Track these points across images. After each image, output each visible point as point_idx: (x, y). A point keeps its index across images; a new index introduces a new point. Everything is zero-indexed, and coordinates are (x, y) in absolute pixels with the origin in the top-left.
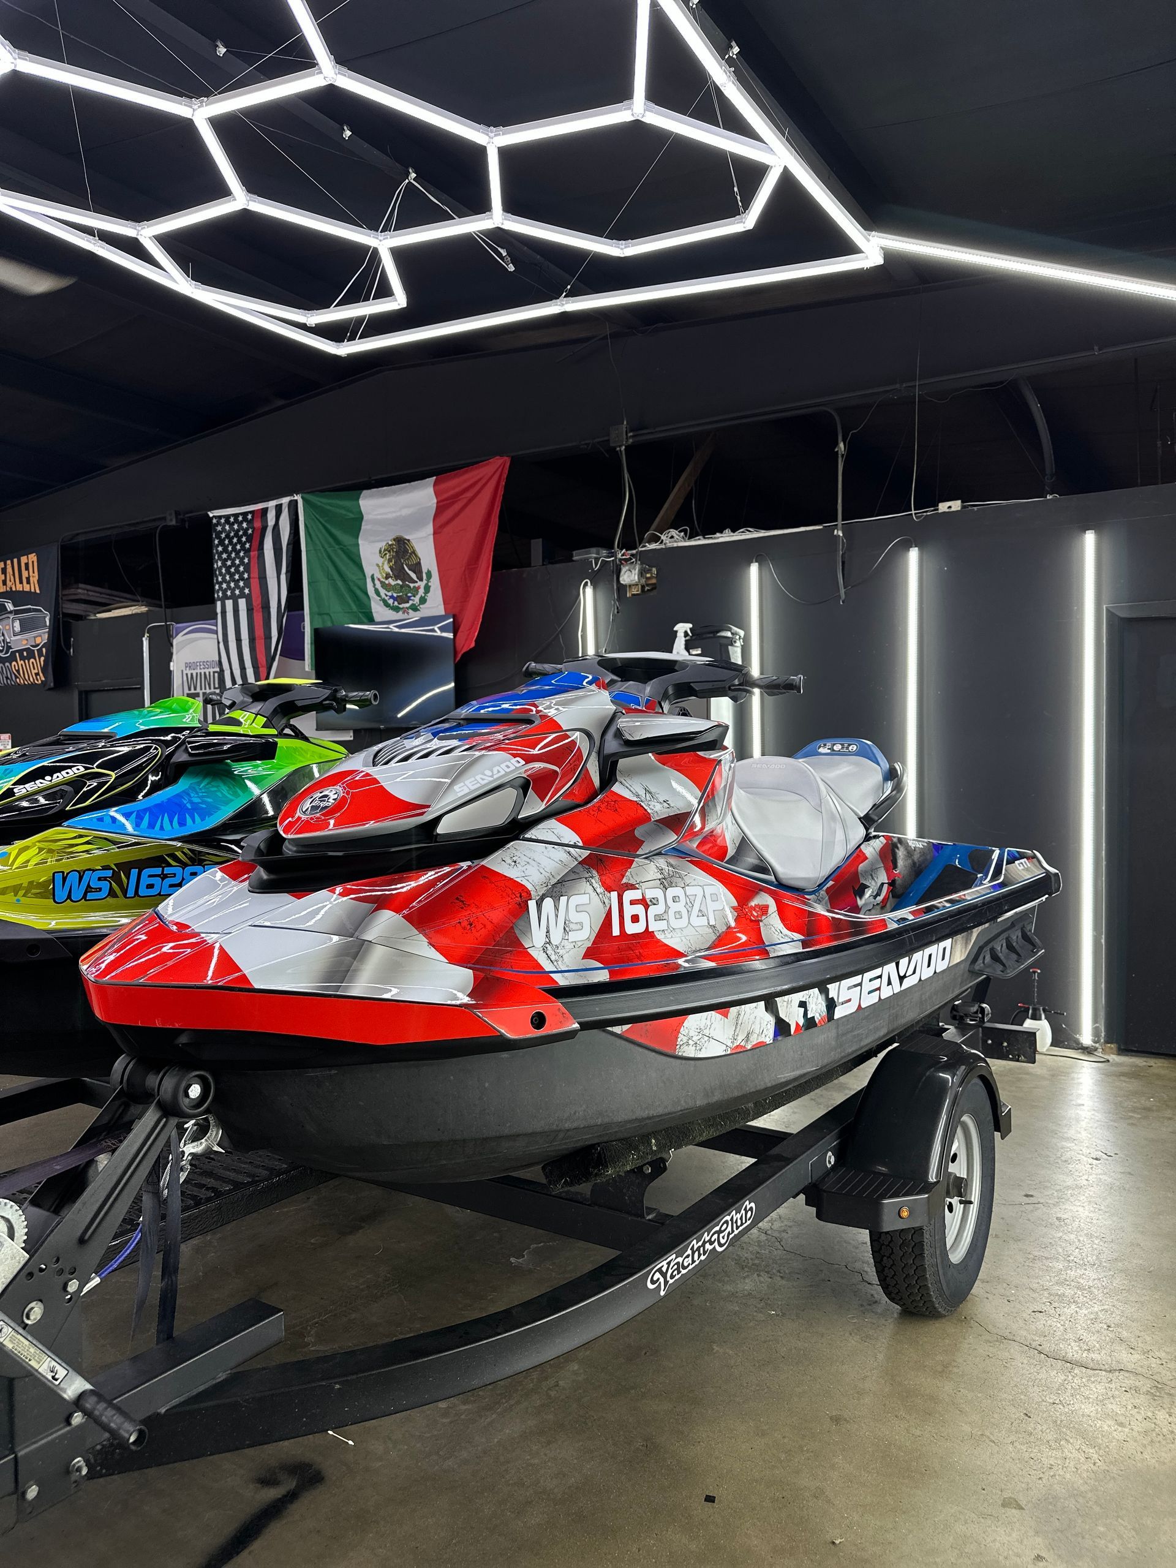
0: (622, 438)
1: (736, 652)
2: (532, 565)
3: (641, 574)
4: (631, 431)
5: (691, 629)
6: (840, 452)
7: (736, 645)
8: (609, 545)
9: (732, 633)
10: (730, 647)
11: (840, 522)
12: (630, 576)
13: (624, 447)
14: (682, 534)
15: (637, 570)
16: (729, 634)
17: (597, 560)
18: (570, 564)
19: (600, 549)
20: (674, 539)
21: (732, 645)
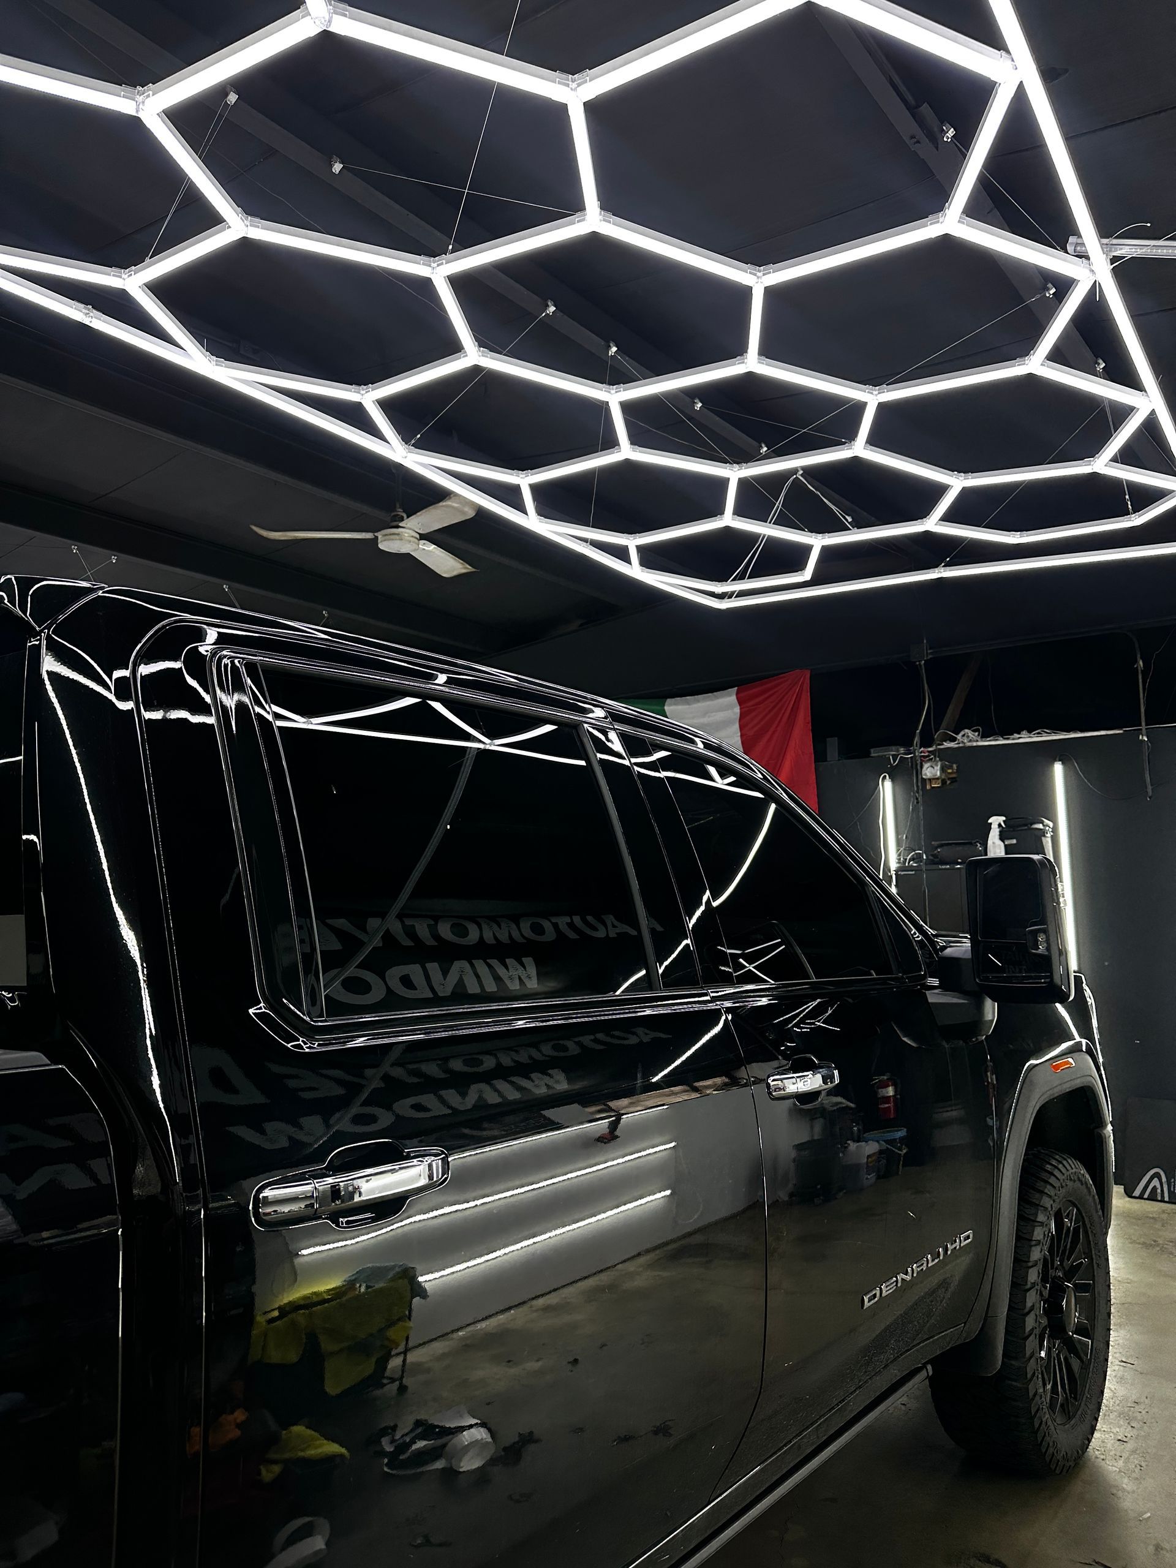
0: (923, 656)
1: (1047, 842)
2: (828, 760)
3: (943, 770)
4: (930, 649)
5: (1004, 821)
6: (1139, 668)
7: (1047, 835)
8: (907, 743)
9: (1044, 825)
10: (1043, 838)
11: (1144, 727)
12: (931, 771)
13: (923, 662)
14: (977, 734)
15: (939, 766)
16: (1040, 826)
17: (895, 757)
18: (867, 759)
19: (898, 747)
20: (969, 738)
21: (1044, 836)
